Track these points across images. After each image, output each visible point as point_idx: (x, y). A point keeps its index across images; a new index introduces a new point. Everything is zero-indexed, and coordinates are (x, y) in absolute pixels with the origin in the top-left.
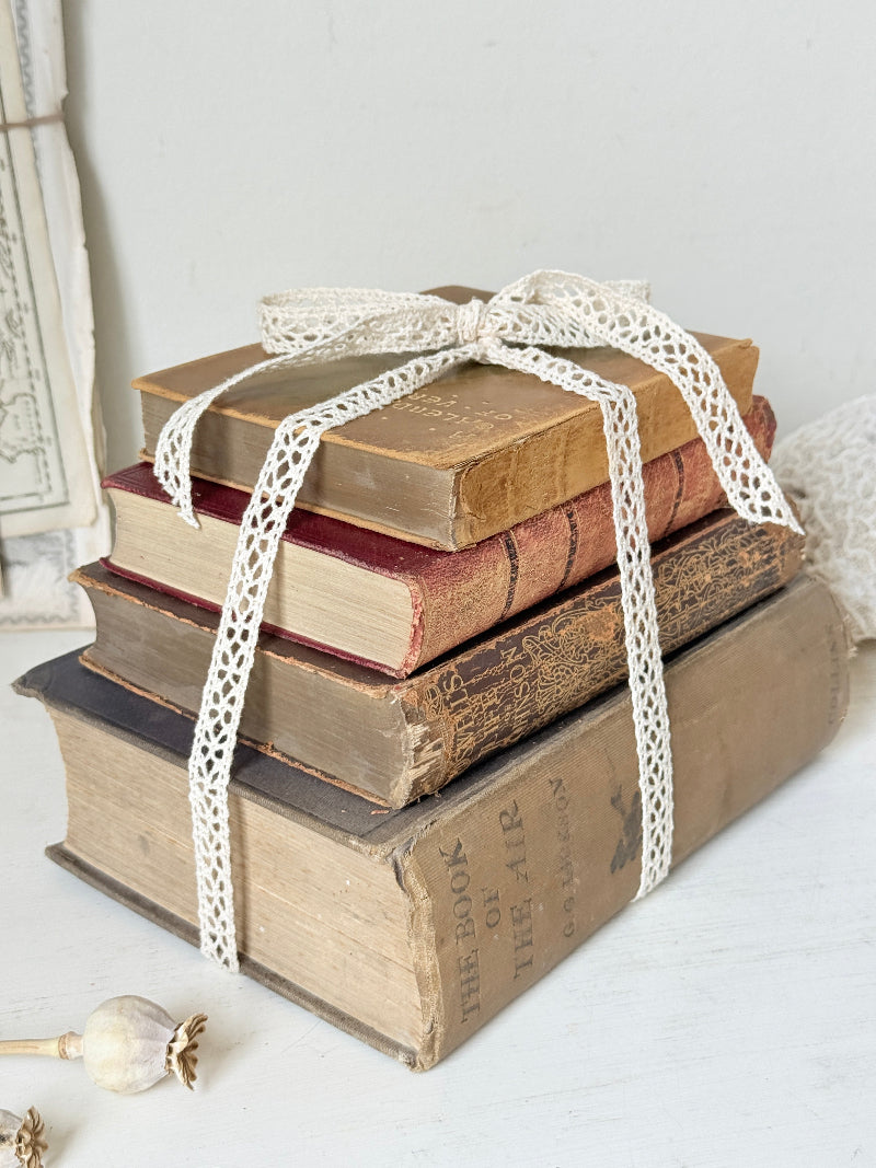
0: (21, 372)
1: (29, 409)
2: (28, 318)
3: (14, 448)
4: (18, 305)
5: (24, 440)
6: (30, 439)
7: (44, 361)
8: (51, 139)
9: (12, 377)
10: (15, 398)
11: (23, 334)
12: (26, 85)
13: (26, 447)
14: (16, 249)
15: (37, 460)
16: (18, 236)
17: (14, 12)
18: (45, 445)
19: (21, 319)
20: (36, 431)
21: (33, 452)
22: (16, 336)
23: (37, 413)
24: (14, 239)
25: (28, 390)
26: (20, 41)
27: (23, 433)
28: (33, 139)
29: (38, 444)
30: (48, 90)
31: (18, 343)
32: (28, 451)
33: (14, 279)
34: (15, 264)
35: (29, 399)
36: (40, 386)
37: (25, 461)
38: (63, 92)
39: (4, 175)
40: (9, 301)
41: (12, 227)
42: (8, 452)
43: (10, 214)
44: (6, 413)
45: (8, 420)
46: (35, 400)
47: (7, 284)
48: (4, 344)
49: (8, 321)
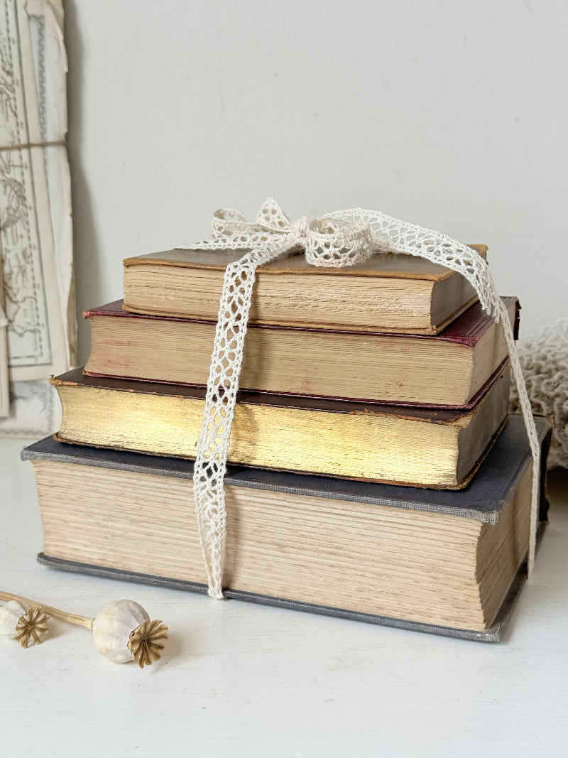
0: (29, 283)
1: (32, 306)
2: (35, 253)
3: (22, 328)
4: (30, 246)
5: (29, 324)
6: (33, 324)
7: (43, 279)
8: (57, 157)
9: (24, 287)
10: (25, 299)
11: (32, 262)
12: (42, 123)
13: (30, 328)
14: (31, 213)
15: (35, 337)
16: (33, 206)
17: (38, 84)
18: (40, 328)
19: (31, 254)
20: (36, 319)
21: (34, 331)
22: (28, 263)
23: (37, 309)
24: (30, 208)
25: (33, 295)
26: (40, 100)
27: (28, 320)
28: (44, 154)
29: (37, 327)
30: (56, 126)
31: (29, 267)
32: (30, 331)
33: (29, 231)
34: (30, 222)
35: (33, 300)
36: (40, 293)
37: (28, 335)
38: (64, 130)
39: (27, 172)
40: (25, 243)
41: (29, 201)
42: (19, 331)
43: (28, 194)
44: (19, 307)
45: (21, 311)
46: (36, 301)
47: (24, 233)
48: (20, 267)
49: (24, 253)
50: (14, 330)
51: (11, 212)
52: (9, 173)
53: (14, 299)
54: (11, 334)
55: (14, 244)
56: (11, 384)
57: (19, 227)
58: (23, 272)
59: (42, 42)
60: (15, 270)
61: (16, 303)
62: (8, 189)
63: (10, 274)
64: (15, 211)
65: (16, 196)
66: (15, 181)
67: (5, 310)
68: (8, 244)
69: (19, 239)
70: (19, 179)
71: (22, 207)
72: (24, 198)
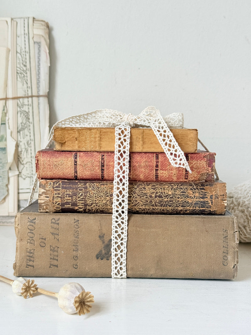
0: (29, 156)
1: (30, 166)
2: (33, 143)
4: (30, 140)
5: (28, 174)
6: (30, 174)
8: (44, 102)
9: (27, 157)
10: (27, 163)
11: (31, 147)
12: (38, 87)
13: (28, 176)
14: (32, 125)
15: (31, 179)
16: (32, 122)
17: (37, 70)
18: (33, 176)
19: (31, 143)
20: (31, 172)
21: (30, 177)
22: (29, 147)
23: (32, 167)
24: (31, 123)
25: (31, 161)
26: (38, 77)
27: (28, 172)
28: (38, 100)
29: (32, 175)
30: (44, 88)
31: (29, 149)
32: (29, 177)
33: (30, 133)
34: (31, 129)
35: (30, 163)
36: (34, 160)
37: (28, 179)
38: (48, 90)
39: (31, 108)
40: (28, 138)
41: (31, 120)
42: (24, 177)
43: (31, 117)
44: (24, 166)
45: (25, 168)
46: (32, 164)
47: (28, 134)
48: (26, 149)
49: (28, 143)
50: (21, 177)
51: (23, 125)
52: (23, 108)
53: (22, 163)
54: (20, 178)
55: (24, 138)
56: (19, 201)
57: (26, 130)
58: (27, 150)
59: (40, 53)
60: (23, 150)
61: (23, 164)
62: (22, 115)
63: (21, 152)
64: (25, 124)
65: (25, 117)
66: (25, 111)
67: (18, 168)
68: (21, 138)
69: (26, 136)
70: (27, 110)
71: (27, 123)
72: (29, 119)
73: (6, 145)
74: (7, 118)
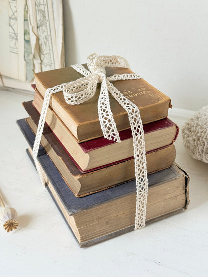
0: (48, 49)
1: (49, 57)
2: (50, 38)
3: (46, 64)
4: (48, 35)
5: (48, 63)
6: (50, 63)
7: (53, 47)
9: (46, 49)
10: (47, 54)
11: (49, 41)
14: (48, 23)
15: (51, 67)
16: (48, 20)
19: (48, 38)
20: (51, 61)
21: (50, 65)
22: (47, 41)
23: (51, 58)
25: (49, 53)
27: (48, 61)
28: (52, 1)
31: (48, 43)
34: (48, 26)
36: (52, 52)
39: (46, 7)
40: (46, 34)
41: (47, 18)
43: (47, 16)
45: (46, 58)
46: (51, 55)
47: (46, 30)
48: (45, 42)
49: (46, 38)
51: (41, 22)
52: (40, 7)
54: (43, 65)
55: (43, 33)
57: (44, 27)
58: (46, 44)
60: (43, 43)
61: (44, 55)
62: (40, 13)
64: (43, 22)
65: (43, 16)
67: (40, 57)
68: (40, 33)
70: (43, 10)
71: (45, 21)
72: (45, 17)
73: (30, 39)
74: (29, 15)
